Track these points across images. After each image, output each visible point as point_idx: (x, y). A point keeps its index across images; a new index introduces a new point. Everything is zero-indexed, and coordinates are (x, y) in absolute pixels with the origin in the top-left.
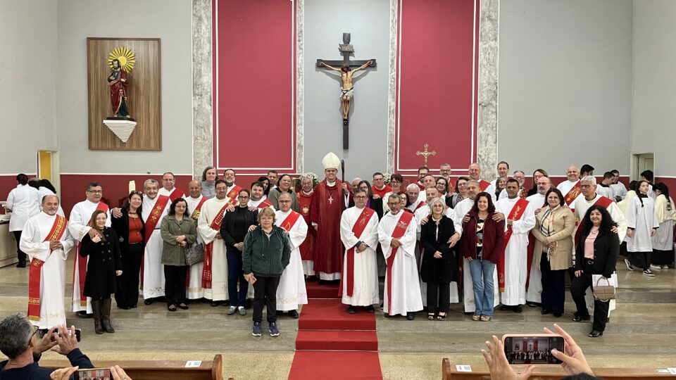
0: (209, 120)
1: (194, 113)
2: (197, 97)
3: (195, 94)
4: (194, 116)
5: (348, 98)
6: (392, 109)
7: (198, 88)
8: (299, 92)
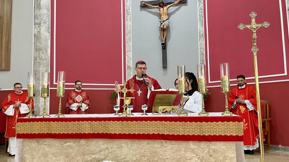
0: (47, 44)
1: (34, 38)
2: (37, 26)
3: (35, 24)
4: (34, 41)
5: (165, 27)
6: (201, 33)
7: (37, 19)
8: (127, 27)
